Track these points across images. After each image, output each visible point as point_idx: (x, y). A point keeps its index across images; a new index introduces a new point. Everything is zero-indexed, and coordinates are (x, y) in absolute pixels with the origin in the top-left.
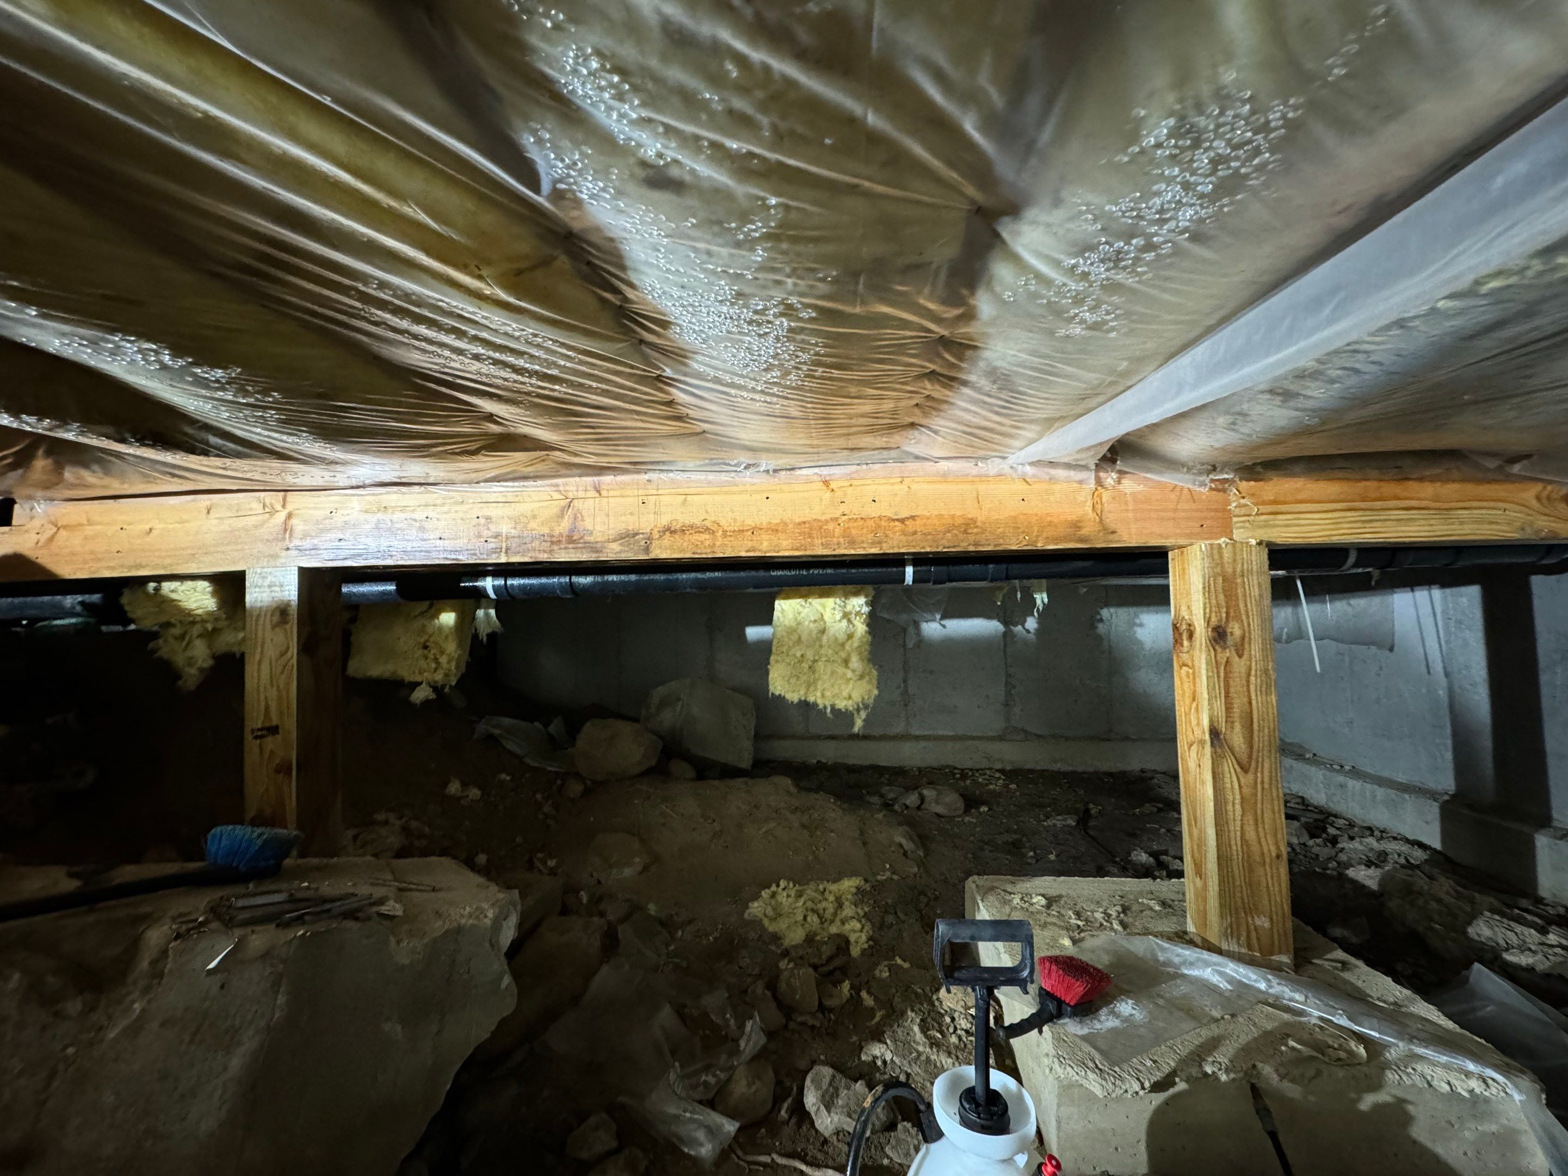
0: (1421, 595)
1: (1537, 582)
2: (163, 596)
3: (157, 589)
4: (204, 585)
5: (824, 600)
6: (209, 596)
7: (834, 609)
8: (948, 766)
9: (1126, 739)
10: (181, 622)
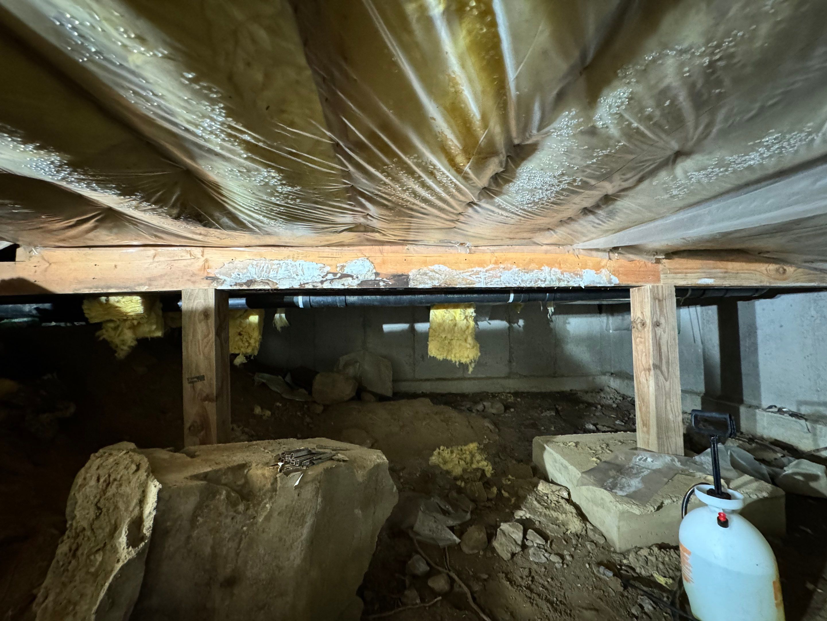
0: (692, 309)
1: (740, 304)
2: (110, 304)
3: (107, 301)
4: (138, 298)
5: (455, 310)
6: (140, 305)
7: (460, 314)
8: (485, 392)
9: (563, 376)
10: (119, 320)
